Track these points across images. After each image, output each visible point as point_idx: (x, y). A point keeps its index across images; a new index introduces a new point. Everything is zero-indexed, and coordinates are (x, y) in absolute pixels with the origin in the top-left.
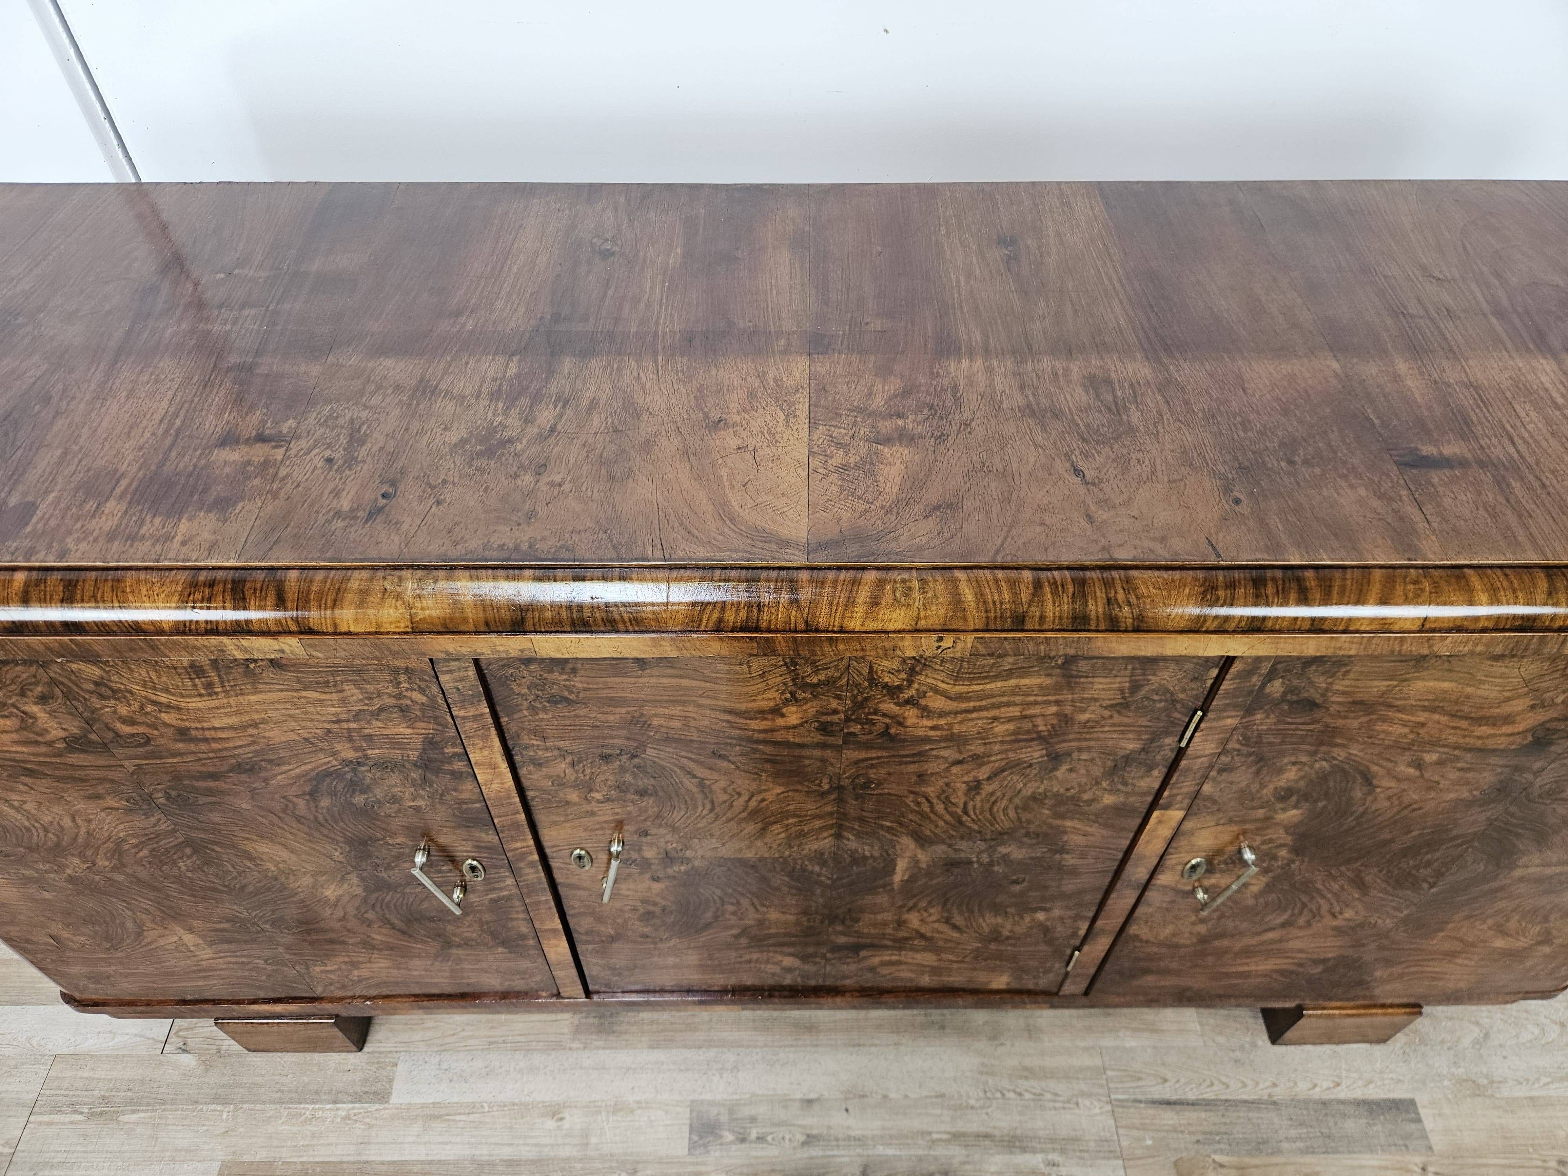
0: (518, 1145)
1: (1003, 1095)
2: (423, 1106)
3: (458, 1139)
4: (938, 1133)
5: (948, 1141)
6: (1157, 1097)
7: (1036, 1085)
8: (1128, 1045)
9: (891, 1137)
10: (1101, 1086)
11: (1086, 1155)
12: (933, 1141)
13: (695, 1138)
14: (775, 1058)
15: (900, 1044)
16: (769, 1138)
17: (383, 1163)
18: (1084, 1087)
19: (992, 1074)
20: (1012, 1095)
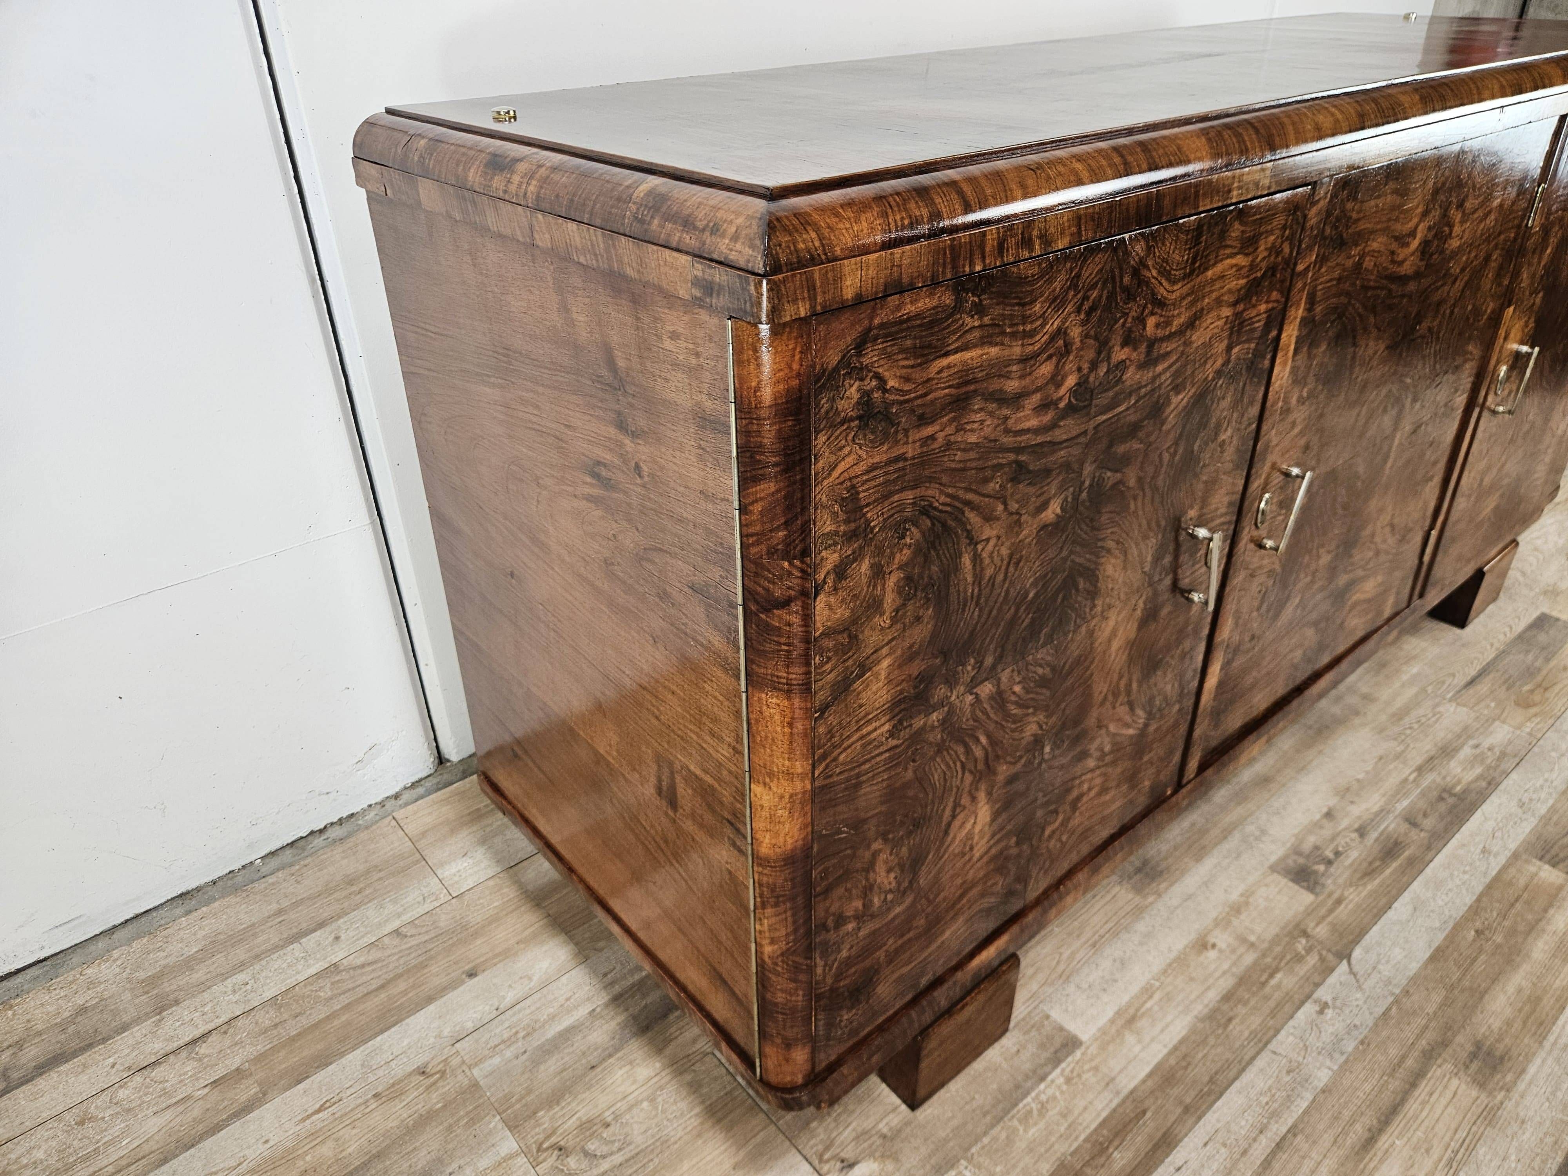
0: (1213, 984)
1: (1405, 734)
2: (1112, 1021)
4: (1410, 775)
5: (1419, 775)
7: (1410, 719)
8: (1414, 672)
9: (1393, 796)
10: (1435, 697)
11: (1481, 730)
12: (1415, 781)
13: (1305, 884)
14: (1274, 809)
16: (1340, 849)
18: (1429, 704)
19: (1384, 729)
20: (1408, 732)
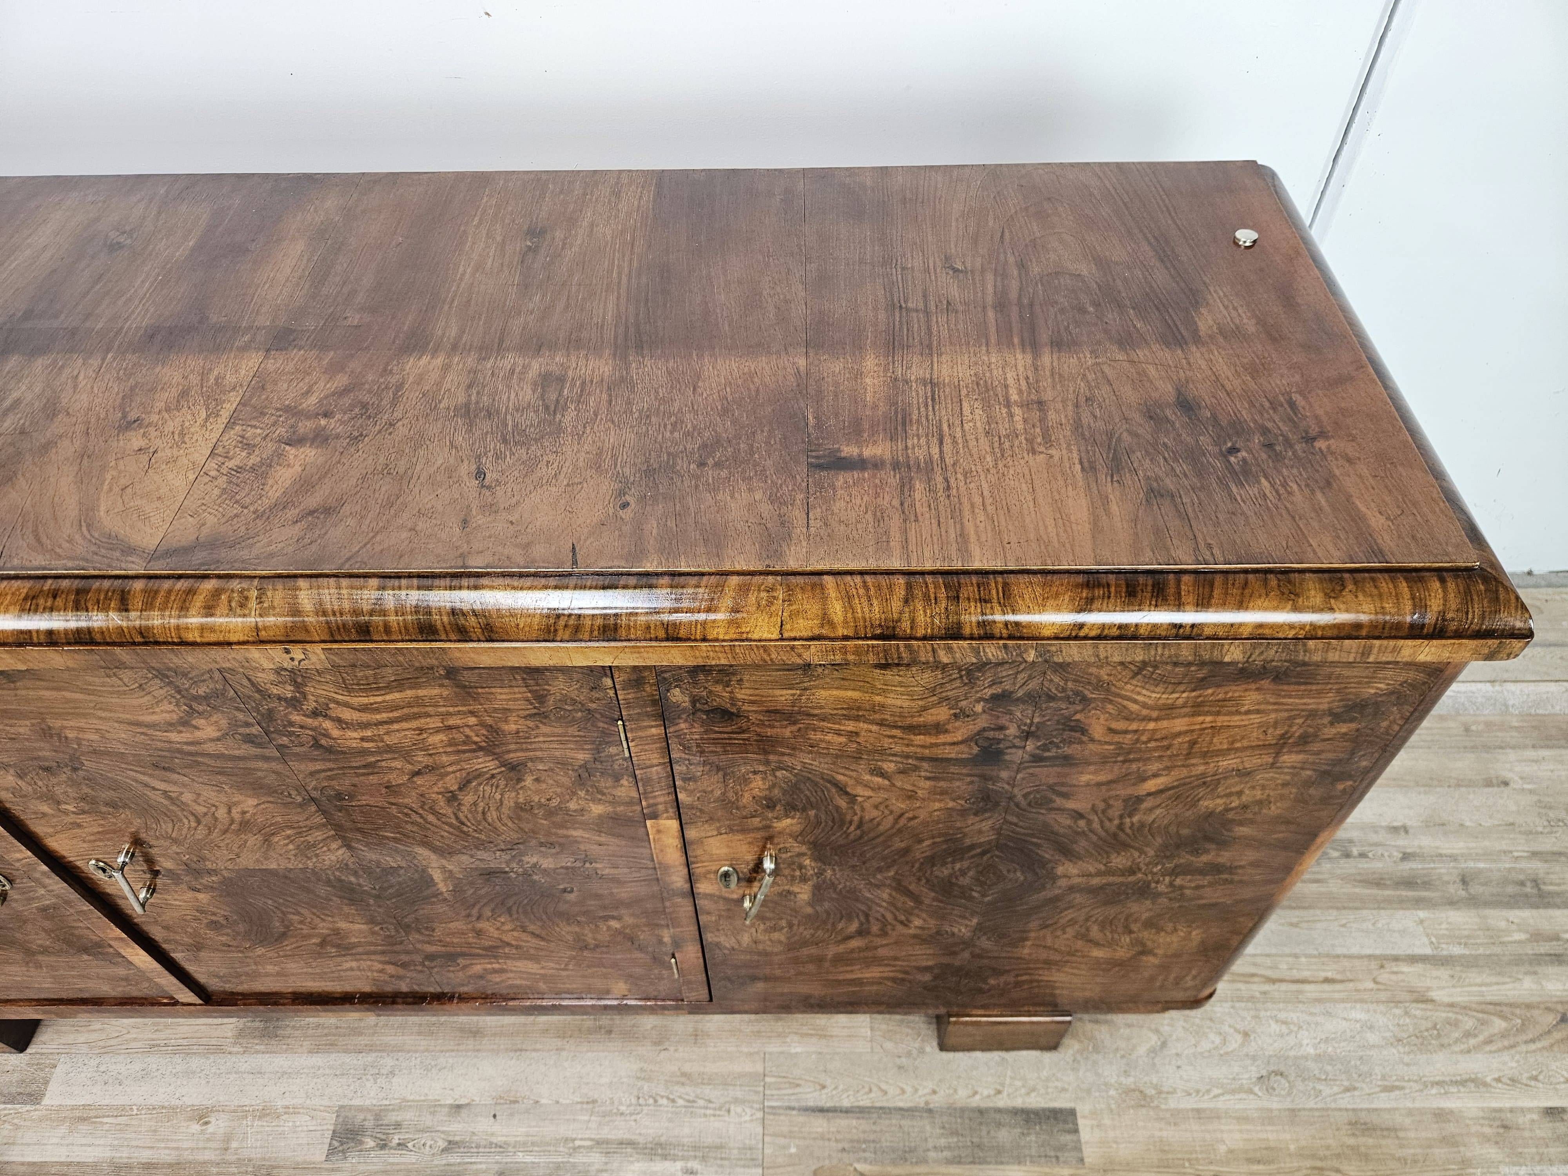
0: (158, 1148)
1: (656, 1101)
2: (74, 1108)
3: (102, 1142)
4: (581, 1139)
5: (591, 1148)
6: (811, 1104)
7: (690, 1091)
8: (793, 1051)
9: (533, 1144)
10: (757, 1092)
11: (726, 1163)
12: (575, 1149)
13: (336, 1144)
14: (433, 1063)
15: (564, 1049)
16: (410, 1145)
17: (23, 1164)
18: (739, 1094)
19: (649, 1079)
20: (664, 1101)
